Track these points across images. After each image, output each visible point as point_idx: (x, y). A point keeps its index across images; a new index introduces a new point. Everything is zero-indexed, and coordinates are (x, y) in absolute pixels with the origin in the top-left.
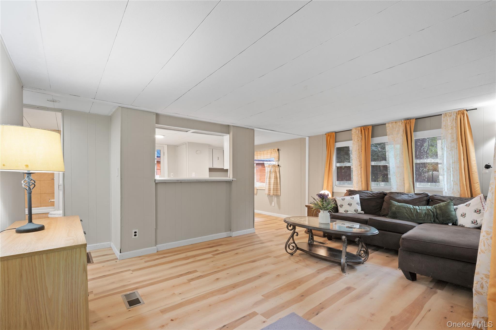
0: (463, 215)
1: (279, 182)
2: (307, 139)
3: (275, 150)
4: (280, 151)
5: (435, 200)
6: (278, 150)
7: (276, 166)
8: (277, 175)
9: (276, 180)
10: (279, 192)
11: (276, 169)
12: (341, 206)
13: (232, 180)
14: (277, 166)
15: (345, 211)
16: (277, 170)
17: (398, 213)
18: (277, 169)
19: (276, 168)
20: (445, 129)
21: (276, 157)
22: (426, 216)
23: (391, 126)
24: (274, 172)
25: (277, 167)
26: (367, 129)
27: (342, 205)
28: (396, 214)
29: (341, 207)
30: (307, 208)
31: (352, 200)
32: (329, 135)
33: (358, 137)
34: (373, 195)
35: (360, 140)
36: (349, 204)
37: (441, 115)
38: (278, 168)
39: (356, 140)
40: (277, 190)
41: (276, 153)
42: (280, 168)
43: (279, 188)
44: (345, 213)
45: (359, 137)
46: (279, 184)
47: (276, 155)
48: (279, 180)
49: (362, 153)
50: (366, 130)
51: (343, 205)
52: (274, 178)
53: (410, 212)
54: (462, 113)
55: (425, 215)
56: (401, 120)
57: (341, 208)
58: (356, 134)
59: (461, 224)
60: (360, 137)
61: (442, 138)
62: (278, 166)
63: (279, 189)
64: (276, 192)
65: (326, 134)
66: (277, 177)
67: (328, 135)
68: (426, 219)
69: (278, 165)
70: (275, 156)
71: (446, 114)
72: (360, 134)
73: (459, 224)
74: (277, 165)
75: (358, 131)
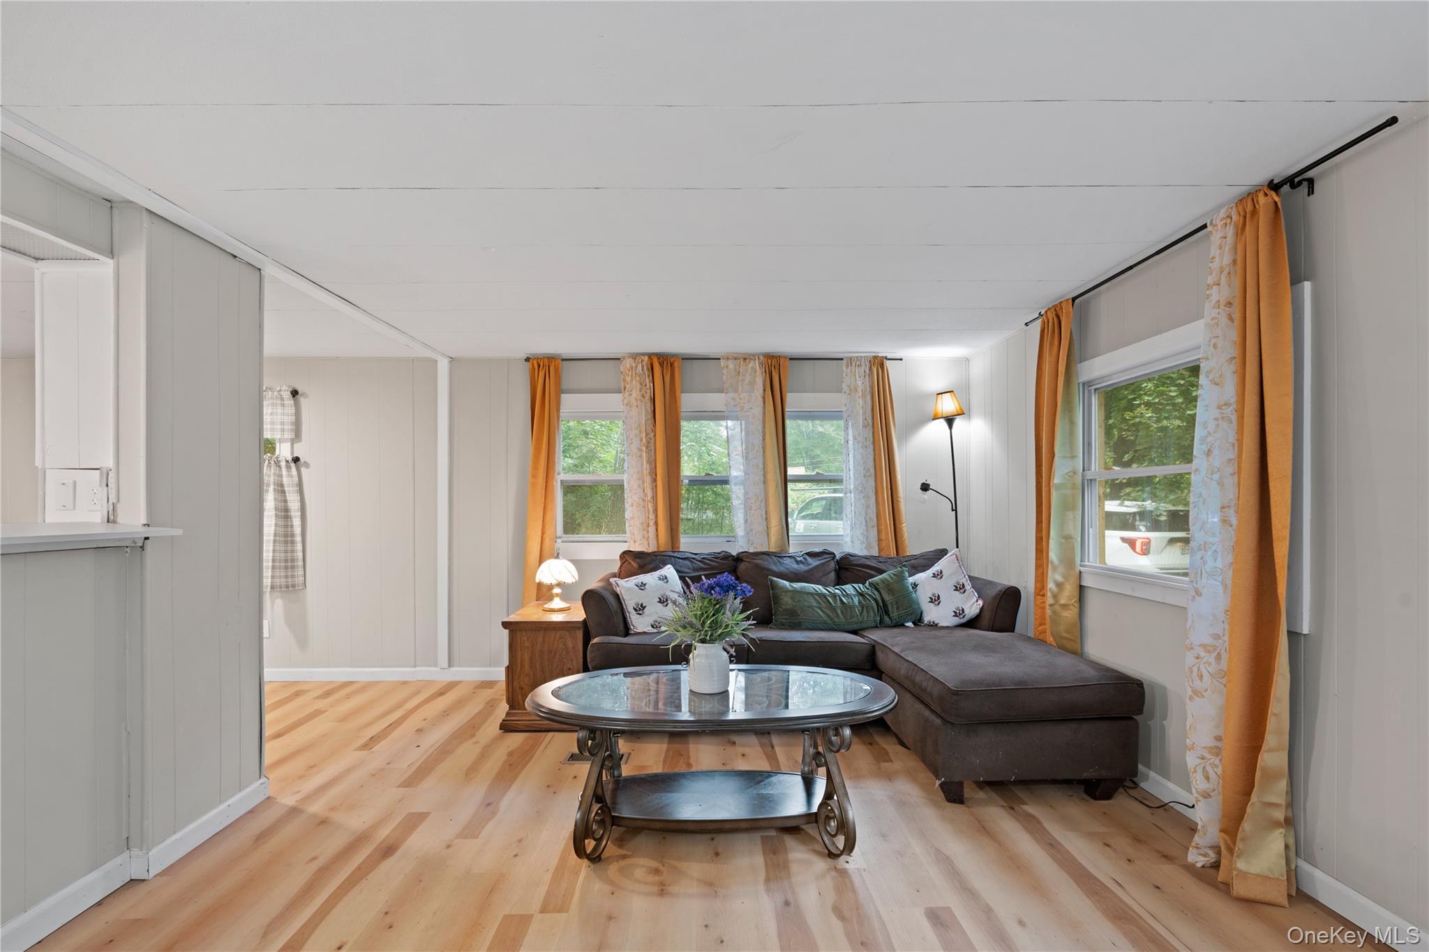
0: (935, 600)
1: (298, 530)
2: (443, 366)
3: (276, 393)
4: (302, 400)
5: (856, 568)
6: (295, 393)
7: (283, 464)
8: (285, 501)
9: (281, 522)
10: (301, 572)
11: (281, 476)
12: (640, 609)
13: (147, 538)
14: (287, 461)
15: (652, 626)
16: (289, 480)
17: (801, 613)
18: (290, 476)
19: (284, 469)
20: (849, 394)
21: (283, 423)
22: (865, 611)
23: (731, 366)
24: (275, 490)
25: (288, 467)
26: (667, 363)
27: (642, 605)
28: (799, 616)
29: (640, 614)
30: (508, 631)
31: (665, 584)
32: (542, 364)
33: (641, 385)
34: (706, 564)
35: (649, 394)
36: (660, 601)
37: (842, 359)
38: (294, 471)
39: (636, 394)
40: (286, 568)
41: (283, 405)
42: (303, 470)
43: (300, 555)
44: (655, 631)
45: (646, 385)
46: (298, 539)
47: (283, 414)
48: (297, 522)
49: (655, 436)
50: (667, 367)
51: (644, 605)
52: (276, 515)
53: (827, 604)
54: (879, 363)
55: (863, 610)
56: (758, 355)
57: (638, 615)
58: (636, 374)
59: (932, 621)
60: (648, 387)
61: (845, 415)
62: (293, 465)
63: (301, 563)
64: (283, 574)
65: (528, 360)
66: (286, 510)
67: (539, 366)
68: (865, 619)
69: (296, 460)
70: (279, 417)
71: (851, 359)
72: (649, 377)
73: (926, 622)
74: (290, 459)
75: (643, 366)
